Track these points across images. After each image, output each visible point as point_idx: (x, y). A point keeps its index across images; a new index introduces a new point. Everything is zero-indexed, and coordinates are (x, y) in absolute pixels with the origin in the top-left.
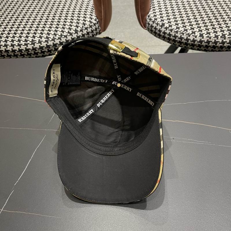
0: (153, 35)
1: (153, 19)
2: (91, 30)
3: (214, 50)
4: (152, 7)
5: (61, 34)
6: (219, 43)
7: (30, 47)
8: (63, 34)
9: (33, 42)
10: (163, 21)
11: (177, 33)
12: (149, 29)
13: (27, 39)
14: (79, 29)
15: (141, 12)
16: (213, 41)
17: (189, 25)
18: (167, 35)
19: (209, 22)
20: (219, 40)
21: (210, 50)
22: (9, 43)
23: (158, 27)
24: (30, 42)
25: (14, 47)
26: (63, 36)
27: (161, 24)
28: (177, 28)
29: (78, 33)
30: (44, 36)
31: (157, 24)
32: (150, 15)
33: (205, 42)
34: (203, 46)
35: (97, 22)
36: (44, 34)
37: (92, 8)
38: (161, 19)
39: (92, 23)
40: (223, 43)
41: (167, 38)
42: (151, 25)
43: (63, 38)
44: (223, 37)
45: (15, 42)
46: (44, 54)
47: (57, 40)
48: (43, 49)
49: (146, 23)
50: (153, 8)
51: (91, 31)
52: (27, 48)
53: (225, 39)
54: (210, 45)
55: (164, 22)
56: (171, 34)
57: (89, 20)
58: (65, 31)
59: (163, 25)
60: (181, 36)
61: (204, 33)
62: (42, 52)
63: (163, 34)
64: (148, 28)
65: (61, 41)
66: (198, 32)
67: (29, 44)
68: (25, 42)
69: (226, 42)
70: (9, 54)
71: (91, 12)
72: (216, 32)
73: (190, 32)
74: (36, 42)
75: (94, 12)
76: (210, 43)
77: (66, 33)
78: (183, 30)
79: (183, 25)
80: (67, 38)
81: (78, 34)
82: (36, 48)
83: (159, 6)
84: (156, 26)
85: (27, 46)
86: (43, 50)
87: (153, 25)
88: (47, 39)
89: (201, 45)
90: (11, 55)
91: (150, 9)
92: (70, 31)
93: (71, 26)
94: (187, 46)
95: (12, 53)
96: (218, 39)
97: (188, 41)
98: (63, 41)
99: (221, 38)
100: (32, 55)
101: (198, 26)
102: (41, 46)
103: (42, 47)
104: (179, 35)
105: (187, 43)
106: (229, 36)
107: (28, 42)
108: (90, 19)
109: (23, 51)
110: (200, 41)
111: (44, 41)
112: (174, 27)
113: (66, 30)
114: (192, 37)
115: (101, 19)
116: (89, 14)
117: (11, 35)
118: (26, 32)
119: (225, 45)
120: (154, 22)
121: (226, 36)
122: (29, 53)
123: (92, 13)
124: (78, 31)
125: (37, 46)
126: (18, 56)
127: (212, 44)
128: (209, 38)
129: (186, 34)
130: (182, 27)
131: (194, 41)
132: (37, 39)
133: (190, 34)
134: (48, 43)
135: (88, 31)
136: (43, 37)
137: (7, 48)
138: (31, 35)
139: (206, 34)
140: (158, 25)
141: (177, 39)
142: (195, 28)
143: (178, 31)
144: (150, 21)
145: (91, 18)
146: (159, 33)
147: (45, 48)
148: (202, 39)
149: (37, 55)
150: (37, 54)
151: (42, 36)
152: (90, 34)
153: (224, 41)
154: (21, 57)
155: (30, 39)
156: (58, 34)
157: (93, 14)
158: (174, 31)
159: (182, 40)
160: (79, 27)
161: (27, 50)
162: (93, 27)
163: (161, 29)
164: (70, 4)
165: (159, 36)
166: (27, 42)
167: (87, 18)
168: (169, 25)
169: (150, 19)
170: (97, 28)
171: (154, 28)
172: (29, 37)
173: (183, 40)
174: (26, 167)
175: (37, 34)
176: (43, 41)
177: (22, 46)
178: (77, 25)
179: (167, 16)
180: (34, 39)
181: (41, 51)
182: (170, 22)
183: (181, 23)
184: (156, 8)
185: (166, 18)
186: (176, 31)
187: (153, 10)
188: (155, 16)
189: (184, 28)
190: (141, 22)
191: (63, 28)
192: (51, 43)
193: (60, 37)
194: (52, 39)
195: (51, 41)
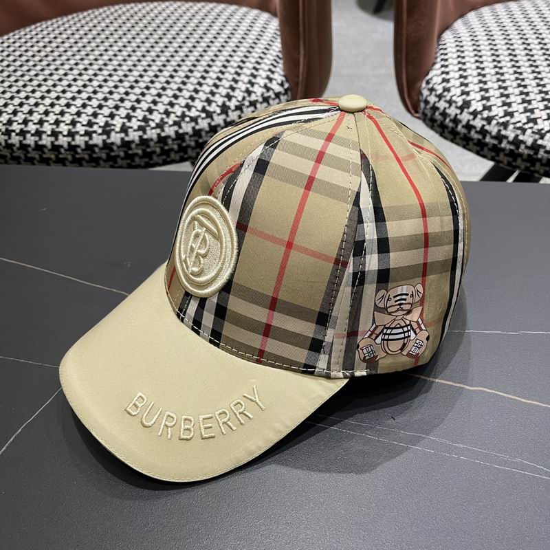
0: (436, 132)
1: (439, 89)
4: (439, 60)
5: (183, 113)
7: (97, 140)
8: (187, 113)
9: (108, 128)
10: (467, 93)
11: (505, 128)
12: (426, 115)
13: (94, 120)
14: (233, 104)
17: (542, 108)
18: (476, 132)
22: (47, 128)
23: (453, 111)
24: (100, 127)
25: (57, 139)
26: (187, 119)
27: (460, 104)
28: (507, 114)
29: (230, 113)
30: (140, 114)
31: (450, 102)
32: (431, 79)
35: (286, 90)
36: (138, 111)
37: (278, 56)
38: (462, 91)
39: (271, 91)
41: (475, 141)
42: (431, 105)
43: (188, 122)
45: (62, 125)
46: (133, 161)
47: (170, 126)
48: (131, 149)
49: (419, 101)
50: (443, 63)
52: (91, 142)
55: (468, 98)
56: (487, 131)
57: (261, 81)
58: (195, 107)
59: (467, 104)
60: (517, 136)
62: (127, 156)
63: (464, 131)
64: (423, 113)
65: (181, 131)
67: (95, 132)
68: (87, 128)
70: (44, 156)
71: (272, 64)
73: (544, 125)
74: (113, 130)
75: (281, 65)
77: (197, 110)
78: (525, 120)
79: (525, 108)
80: (197, 123)
81: (227, 116)
82: (113, 144)
83: (459, 57)
84: (445, 109)
85: (91, 138)
86: (130, 152)
87: (437, 105)
88: (143, 124)
90: (50, 159)
91: (434, 64)
92: (208, 108)
93: (213, 93)
94: (533, 165)
95: (52, 152)
97: (538, 151)
98: (186, 131)
102: (127, 139)
103: (129, 143)
104: (510, 134)
105: (535, 156)
107: (95, 128)
108: (267, 81)
109: (79, 150)
111: (136, 127)
112: (498, 111)
113: (199, 104)
115: (297, 84)
116: (266, 68)
117: (57, 109)
118: (95, 103)
120: (440, 97)
122: (95, 156)
123: (275, 67)
124: (230, 108)
125: (116, 138)
126: (67, 163)
129: (533, 132)
130: (521, 113)
132: (118, 122)
133: (543, 132)
134: (145, 132)
136: (134, 117)
137: (40, 139)
138: (106, 111)
140: (450, 105)
141: (503, 145)
143: (508, 121)
144: (431, 94)
145: (270, 80)
146: (454, 126)
147: (137, 145)
149: (116, 162)
150: (114, 159)
151: (132, 114)
154: (73, 165)
155: (101, 120)
156: (174, 113)
157: (278, 69)
158: (498, 123)
159: (518, 148)
160: (234, 100)
161: (89, 148)
163: (459, 117)
165: (452, 137)
166: (92, 127)
167: (259, 78)
168: (484, 105)
169: (432, 90)
171: (440, 114)
172: (100, 116)
173: (522, 149)
176: (131, 128)
177: (77, 137)
178: (228, 94)
179: (480, 82)
180: (111, 122)
181: (126, 153)
182: (488, 99)
183: (520, 101)
184: (450, 61)
185: (477, 88)
186: (503, 122)
187: (442, 66)
188: (444, 80)
189: (528, 114)
190: (406, 96)
191: (192, 98)
192: (152, 134)
193: (180, 119)
194: (157, 124)
195: (153, 128)
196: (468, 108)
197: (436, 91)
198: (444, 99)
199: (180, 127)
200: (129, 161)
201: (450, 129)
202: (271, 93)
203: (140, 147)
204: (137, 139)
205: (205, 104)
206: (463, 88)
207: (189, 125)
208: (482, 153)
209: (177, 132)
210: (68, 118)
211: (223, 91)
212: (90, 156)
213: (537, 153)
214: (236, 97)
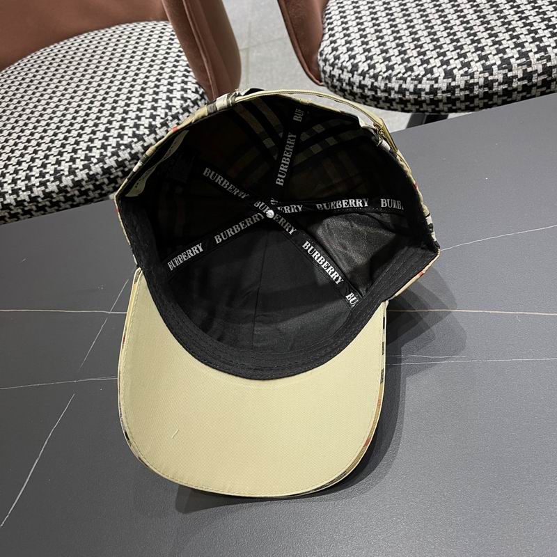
1: (331, 58)
3: (490, 103)
4: (327, 30)
5: (118, 142)
6: (497, 83)
7: (52, 187)
8: (121, 142)
9: (58, 175)
10: (353, 57)
11: (390, 81)
12: (327, 83)
13: (44, 171)
14: (158, 122)
16: (481, 81)
17: (416, 55)
18: (369, 90)
19: (466, 36)
20: (496, 77)
21: (481, 105)
22: (7, 188)
23: (346, 76)
24: (51, 175)
25: (18, 196)
26: (123, 147)
27: (350, 68)
28: (389, 68)
29: (158, 131)
30: (81, 154)
31: (342, 69)
32: (323, 50)
33: (461, 90)
34: (458, 99)
35: (202, 96)
36: (79, 151)
38: (349, 55)
39: (189, 101)
40: (508, 80)
41: (371, 97)
42: (328, 74)
43: (124, 150)
44: (504, 66)
45: (19, 182)
46: (88, 195)
47: (110, 158)
48: (83, 186)
49: (319, 71)
50: (330, 32)
52: (47, 191)
53: (510, 70)
54: (476, 93)
55: (356, 61)
56: (376, 87)
57: (179, 95)
58: (127, 135)
59: (355, 67)
60: (401, 85)
61: (455, 68)
62: (82, 193)
64: (325, 82)
65: (120, 159)
66: (439, 67)
67: (48, 181)
68: (40, 179)
69: (516, 76)
70: (12, 212)
71: (184, 75)
72: (486, 58)
73: (419, 71)
74: (63, 174)
75: (192, 74)
76: (474, 88)
77: (129, 137)
78: (403, 71)
79: (402, 58)
80: (132, 149)
81: (156, 134)
82: (66, 186)
83: (343, 23)
84: (340, 75)
85: (46, 187)
86: (83, 189)
87: (333, 73)
88: (86, 162)
89: (453, 97)
90: (18, 213)
91: (324, 34)
92: (137, 132)
93: (139, 118)
95: (18, 208)
96: (491, 74)
97: (420, 94)
98: (125, 158)
99: (499, 69)
100: (62, 204)
101: (438, 53)
102: (76, 179)
103: (80, 181)
104: (395, 85)
105: (419, 99)
106: (519, 62)
107: (47, 177)
108: (183, 93)
109: (39, 200)
110: (449, 89)
111: (81, 167)
112: (381, 67)
113: (129, 131)
114: (428, 82)
115: (210, 86)
116: (180, 80)
117: (11, 169)
118: (41, 155)
119: (514, 85)
120: (333, 65)
121: (512, 61)
122: (54, 200)
123: (187, 77)
124: (157, 127)
125: (67, 181)
126: (34, 213)
127: (481, 90)
128: (469, 77)
129: (412, 79)
130: (400, 64)
132: (65, 167)
133: (420, 77)
134: (90, 170)
136: (77, 158)
137: (5, 199)
138: (52, 160)
139: (459, 70)
140: (343, 71)
141: (392, 96)
142: (431, 58)
143: (390, 75)
144: (326, 65)
145: (186, 90)
146: (351, 88)
147: (86, 182)
148: (453, 84)
149: (74, 201)
150: (71, 198)
151: (75, 156)
153: (510, 74)
154: (39, 213)
155: (50, 169)
156: (110, 145)
157: (190, 79)
159: (404, 96)
160: (158, 118)
161: (48, 195)
163: (352, 80)
165: (353, 97)
166: (44, 177)
167: (175, 92)
168: (369, 65)
169: (325, 60)
171: (338, 80)
172: (49, 166)
173: (408, 96)
176: (77, 168)
177: (35, 189)
178: (152, 114)
179: (363, 43)
180: (59, 168)
181: (79, 191)
182: (371, 58)
183: (397, 53)
184: (336, 29)
185: (361, 50)
186: (387, 76)
187: (330, 36)
188: (333, 49)
189: (406, 64)
191: (122, 127)
192: (96, 168)
193: (116, 149)
194: (97, 159)
195: (96, 164)
196: (357, 71)
197: (329, 61)
198: (336, 66)
199: (119, 156)
200: (84, 197)
201: (349, 92)
202: (189, 103)
203: (90, 183)
204: (85, 176)
205: (135, 129)
206: (349, 53)
208: (379, 106)
209: (117, 161)
210: (22, 175)
211: (147, 113)
212: (51, 202)
213: (420, 96)
214: (159, 115)
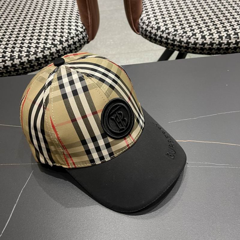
0: (148, 40)
1: (147, 22)
2: (78, 39)
4: (144, 9)
5: (44, 46)
6: (224, 44)
7: (9, 63)
8: (46, 46)
9: (12, 58)
10: (158, 23)
11: (175, 36)
13: (5, 55)
14: (64, 39)
15: (132, 15)
16: (217, 42)
17: (188, 27)
18: (164, 39)
19: (210, 22)
20: (224, 42)
21: (215, 53)
23: (154, 31)
24: (8, 57)
26: (46, 49)
27: (156, 28)
28: (175, 30)
29: (64, 44)
30: (25, 49)
31: (152, 28)
32: (143, 18)
33: (208, 45)
34: (206, 49)
35: (84, 30)
36: (24, 48)
37: (77, 15)
38: (156, 22)
39: (79, 31)
40: (229, 44)
41: (164, 42)
42: (144, 29)
43: (47, 50)
44: (228, 37)
46: (26, 70)
47: (40, 53)
48: (24, 65)
49: (139, 27)
50: (146, 11)
51: (78, 41)
52: (6, 65)
53: (230, 39)
54: (214, 47)
55: (159, 25)
56: (168, 38)
57: (74, 28)
58: (49, 43)
59: (159, 28)
60: (180, 39)
61: (206, 35)
63: (159, 39)
64: (142, 33)
65: (45, 54)
66: (199, 33)
67: (7, 60)
68: (3, 59)
69: (232, 42)
71: (76, 19)
72: (220, 32)
73: (190, 34)
74: (15, 58)
75: (79, 19)
76: (213, 45)
77: (50, 44)
78: (182, 33)
79: (181, 27)
80: (51, 50)
81: (63, 45)
82: (16, 64)
83: (152, 7)
84: (150, 30)
85: (5, 63)
86: (24, 67)
87: (147, 29)
88: (27, 53)
89: (204, 48)
91: (143, 11)
92: (54, 43)
93: (55, 36)
94: (188, 50)
96: (222, 40)
98: (47, 54)
99: (226, 38)
100: (12, 73)
101: (198, 27)
102: (22, 61)
103: (23, 63)
104: (177, 38)
105: (188, 46)
106: (234, 36)
107: (6, 58)
108: (76, 27)
110: (203, 44)
111: (25, 56)
112: (171, 30)
113: (50, 42)
114: (193, 39)
115: (89, 26)
116: (74, 21)
118: (2, 46)
119: (231, 46)
120: (148, 26)
121: (231, 35)
122: (8, 70)
123: (78, 20)
124: (63, 42)
125: (17, 61)
127: (217, 46)
128: (212, 40)
129: (186, 37)
130: (180, 30)
131: (195, 44)
132: (16, 54)
134: (29, 57)
135: (74, 41)
136: (23, 51)
138: (9, 50)
139: (208, 36)
140: (152, 29)
141: (175, 43)
142: (195, 29)
143: (176, 34)
144: (144, 25)
146: (155, 37)
147: (27, 63)
148: (205, 42)
149: (18, 72)
150: (18, 70)
151: (22, 50)
152: (77, 43)
153: (230, 41)
155: (8, 54)
156: (40, 47)
157: (79, 21)
158: (172, 35)
159: (181, 44)
160: (64, 37)
161: (6, 67)
162: (79, 36)
163: (157, 33)
164: (52, 11)
165: (155, 41)
167: (72, 26)
168: (166, 28)
169: (144, 23)
170: (84, 37)
171: (149, 33)
172: (7, 53)
173: (183, 44)
174: (11, 215)
175: (16, 48)
176: (23, 56)
178: (61, 35)
179: (162, 18)
180: (13, 55)
181: (22, 67)
182: (167, 25)
183: (179, 25)
184: (149, 10)
185: (161, 20)
186: (174, 34)
188: (148, 18)
189: (183, 30)
190: (133, 26)
191: (46, 39)
193: (43, 49)
194: (33, 53)
195: (32, 55)
196: (160, 29)
197: (145, 23)
198: (149, 26)
199: (44, 53)
200: (24, 71)
201: (154, 38)
202: (79, 32)
203: (28, 64)
204: (26, 60)
205: (53, 41)
206: (156, 21)
207: (47, 51)
208: (167, 47)
209: (43, 55)
211: (58, 34)
212: (6, 71)
213: (188, 45)
214: (65, 36)
